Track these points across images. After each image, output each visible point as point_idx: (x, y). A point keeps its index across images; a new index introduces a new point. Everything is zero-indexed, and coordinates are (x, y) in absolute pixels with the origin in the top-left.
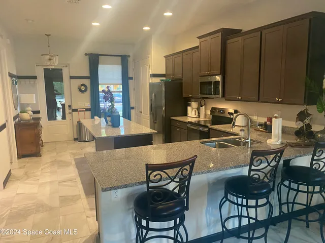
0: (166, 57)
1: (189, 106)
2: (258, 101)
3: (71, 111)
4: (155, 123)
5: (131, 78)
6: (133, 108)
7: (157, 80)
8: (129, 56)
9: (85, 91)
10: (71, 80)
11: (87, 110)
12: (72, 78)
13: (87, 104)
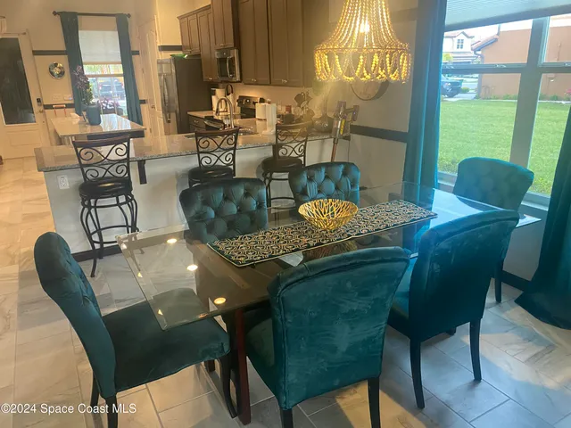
0: (181, 18)
1: (214, 95)
2: (270, 84)
3: (42, 108)
4: (169, 122)
5: (137, 53)
6: (144, 102)
7: (167, 56)
8: (129, 16)
9: (62, 74)
10: (36, 57)
11: (69, 106)
12: (36, 53)
13: (68, 97)
